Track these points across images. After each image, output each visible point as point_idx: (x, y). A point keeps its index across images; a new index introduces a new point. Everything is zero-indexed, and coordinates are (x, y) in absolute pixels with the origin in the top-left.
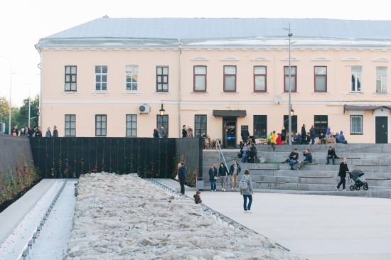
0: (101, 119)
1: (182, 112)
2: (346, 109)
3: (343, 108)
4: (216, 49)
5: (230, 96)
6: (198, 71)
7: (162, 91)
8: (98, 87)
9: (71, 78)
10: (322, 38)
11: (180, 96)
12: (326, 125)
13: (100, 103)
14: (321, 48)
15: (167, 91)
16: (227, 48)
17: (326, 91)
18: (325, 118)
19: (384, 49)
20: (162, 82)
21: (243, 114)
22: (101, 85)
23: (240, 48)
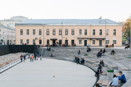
0: (28, 41)
1: (44, 39)
2: (78, 38)
3: (77, 38)
4: (51, 26)
5: (54, 36)
6: (48, 30)
7: (40, 35)
8: (27, 34)
9: (22, 32)
10: (73, 23)
11: (44, 36)
12: (74, 42)
13: (28, 37)
14: (73, 26)
15: (41, 35)
16: (53, 26)
17: (74, 35)
18: (74, 40)
19: (86, 26)
20: (40, 33)
21: (56, 39)
22: (28, 33)
23: (56, 26)
